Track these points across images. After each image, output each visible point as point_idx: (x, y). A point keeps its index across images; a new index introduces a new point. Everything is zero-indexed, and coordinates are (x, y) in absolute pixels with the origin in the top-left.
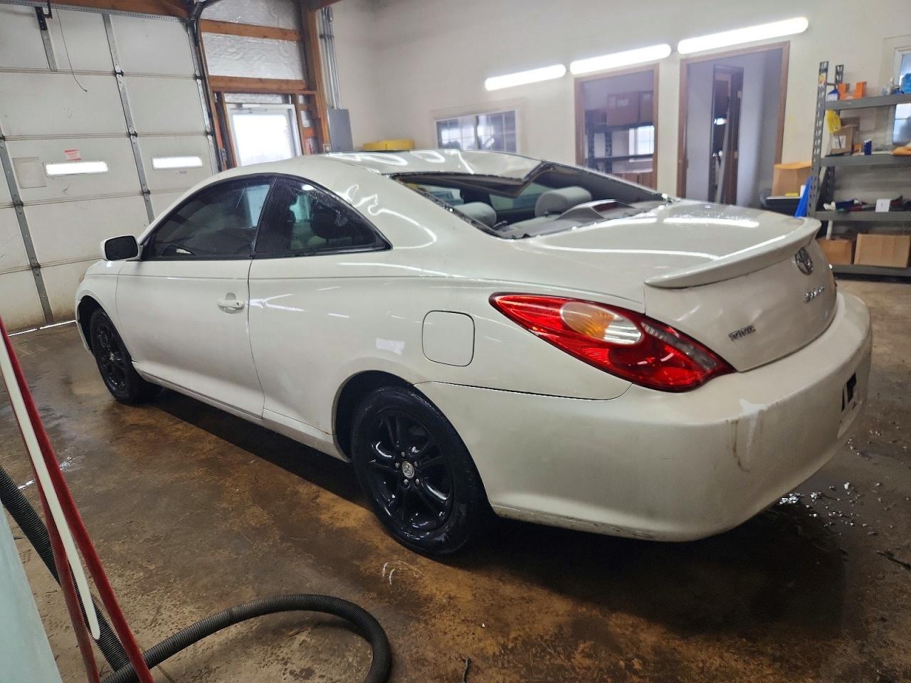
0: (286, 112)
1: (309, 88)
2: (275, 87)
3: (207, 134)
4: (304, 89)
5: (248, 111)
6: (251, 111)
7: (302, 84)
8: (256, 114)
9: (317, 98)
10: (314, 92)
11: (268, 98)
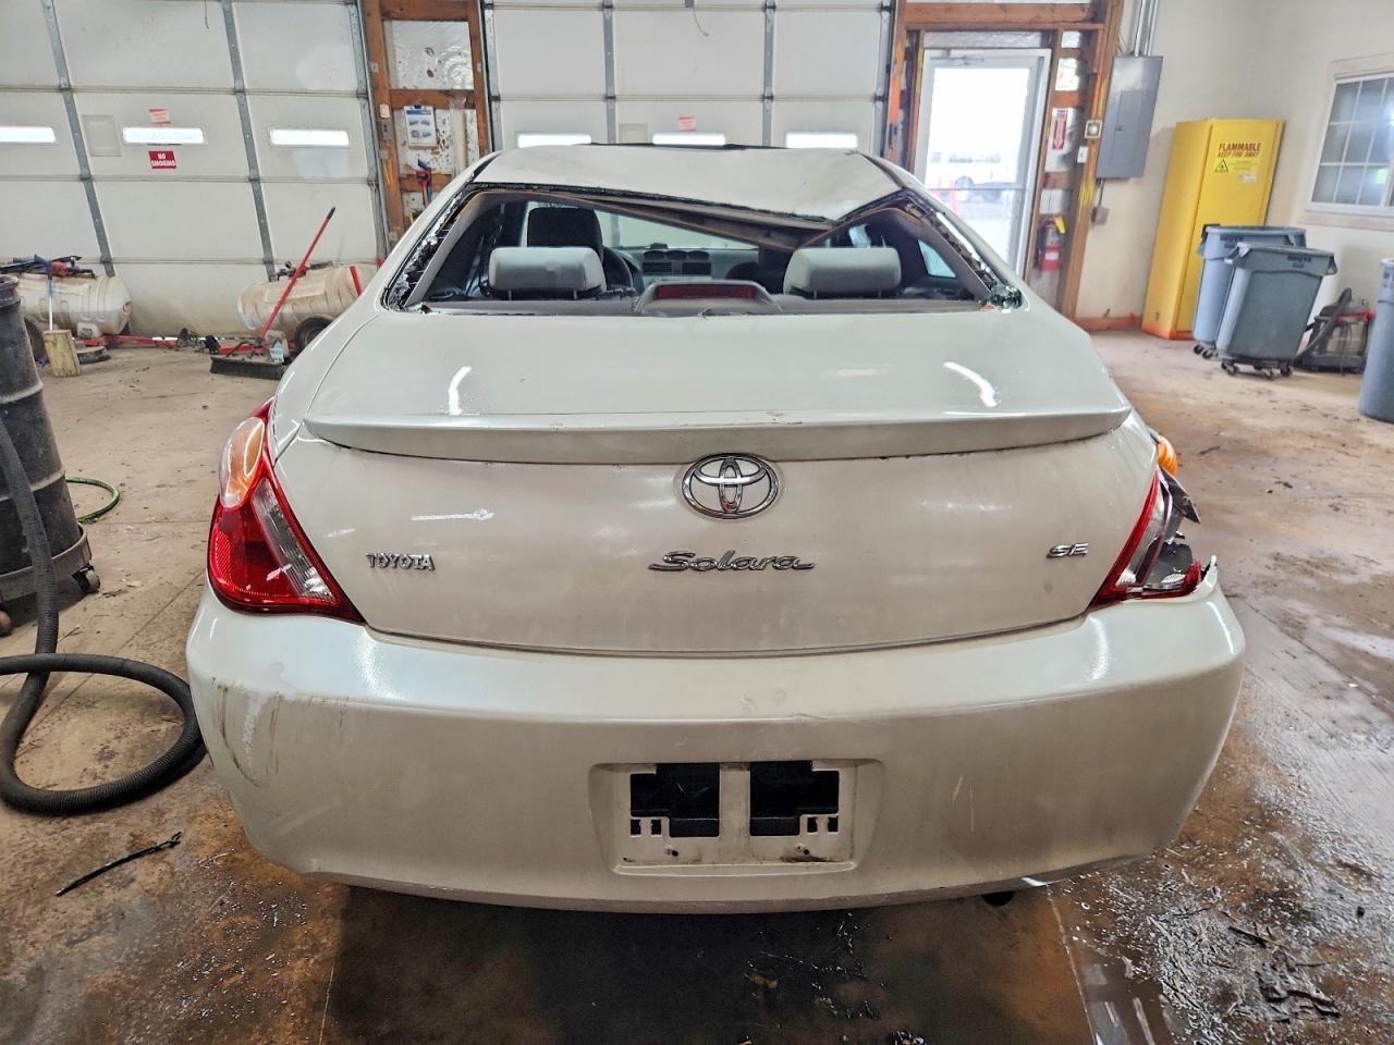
0: (1034, 63)
1: (1094, 19)
2: (1026, 17)
3: (876, 98)
4: (1084, 21)
5: (961, 62)
6: (966, 61)
7: (1083, 10)
8: (977, 66)
9: (1099, 38)
10: (1098, 26)
11: (1009, 39)
